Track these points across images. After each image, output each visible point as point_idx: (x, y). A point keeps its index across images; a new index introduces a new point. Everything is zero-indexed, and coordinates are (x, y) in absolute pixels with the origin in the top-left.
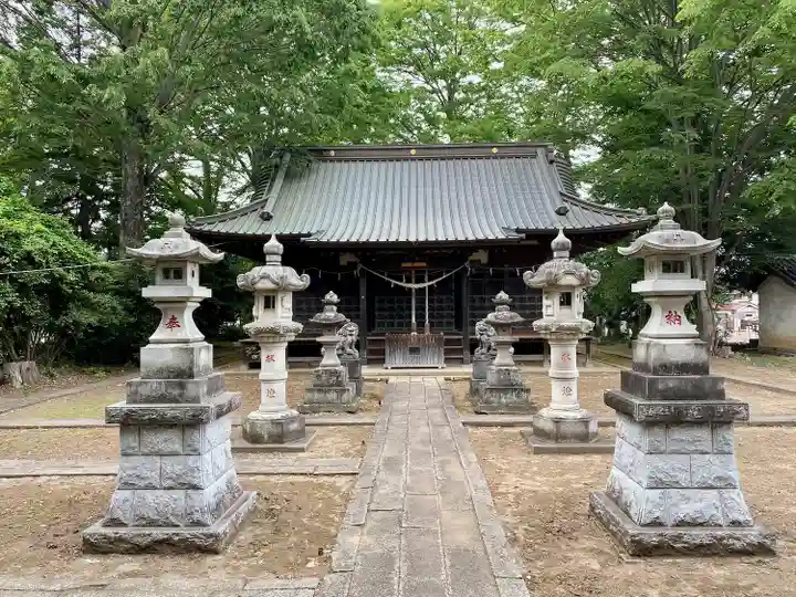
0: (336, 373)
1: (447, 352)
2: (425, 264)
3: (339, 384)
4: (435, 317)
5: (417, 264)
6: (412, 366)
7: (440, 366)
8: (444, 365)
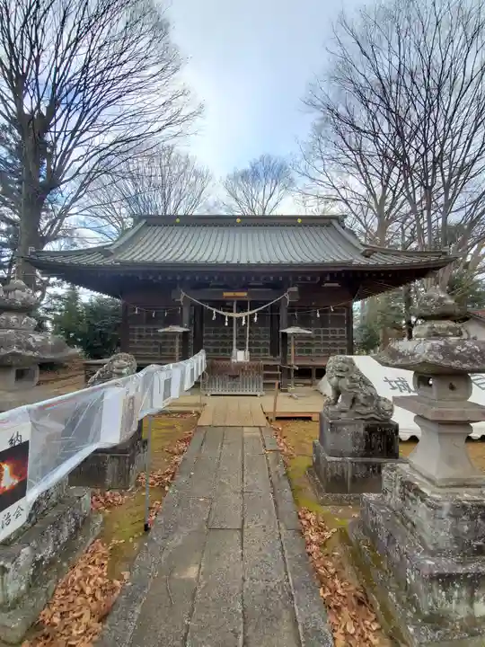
1: (266, 377)
2: (245, 294)
4: (254, 345)
5: (238, 294)
6: (231, 393)
7: (259, 394)
8: (264, 393)
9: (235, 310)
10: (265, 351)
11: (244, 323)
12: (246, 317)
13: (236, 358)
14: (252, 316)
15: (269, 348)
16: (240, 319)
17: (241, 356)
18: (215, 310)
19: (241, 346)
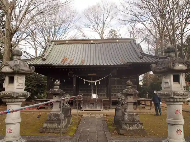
0: (57, 115)
1: (104, 105)
2: (96, 74)
3: (59, 120)
4: (99, 93)
5: (93, 74)
6: (91, 110)
7: (101, 110)
8: (103, 110)
9: (92, 80)
10: (104, 95)
11: (95, 84)
12: (96, 82)
13: (93, 97)
14: (98, 82)
15: (105, 94)
16: (94, 83)
17: (94, 96)
18: (85, 80)
19: (95, 93)
